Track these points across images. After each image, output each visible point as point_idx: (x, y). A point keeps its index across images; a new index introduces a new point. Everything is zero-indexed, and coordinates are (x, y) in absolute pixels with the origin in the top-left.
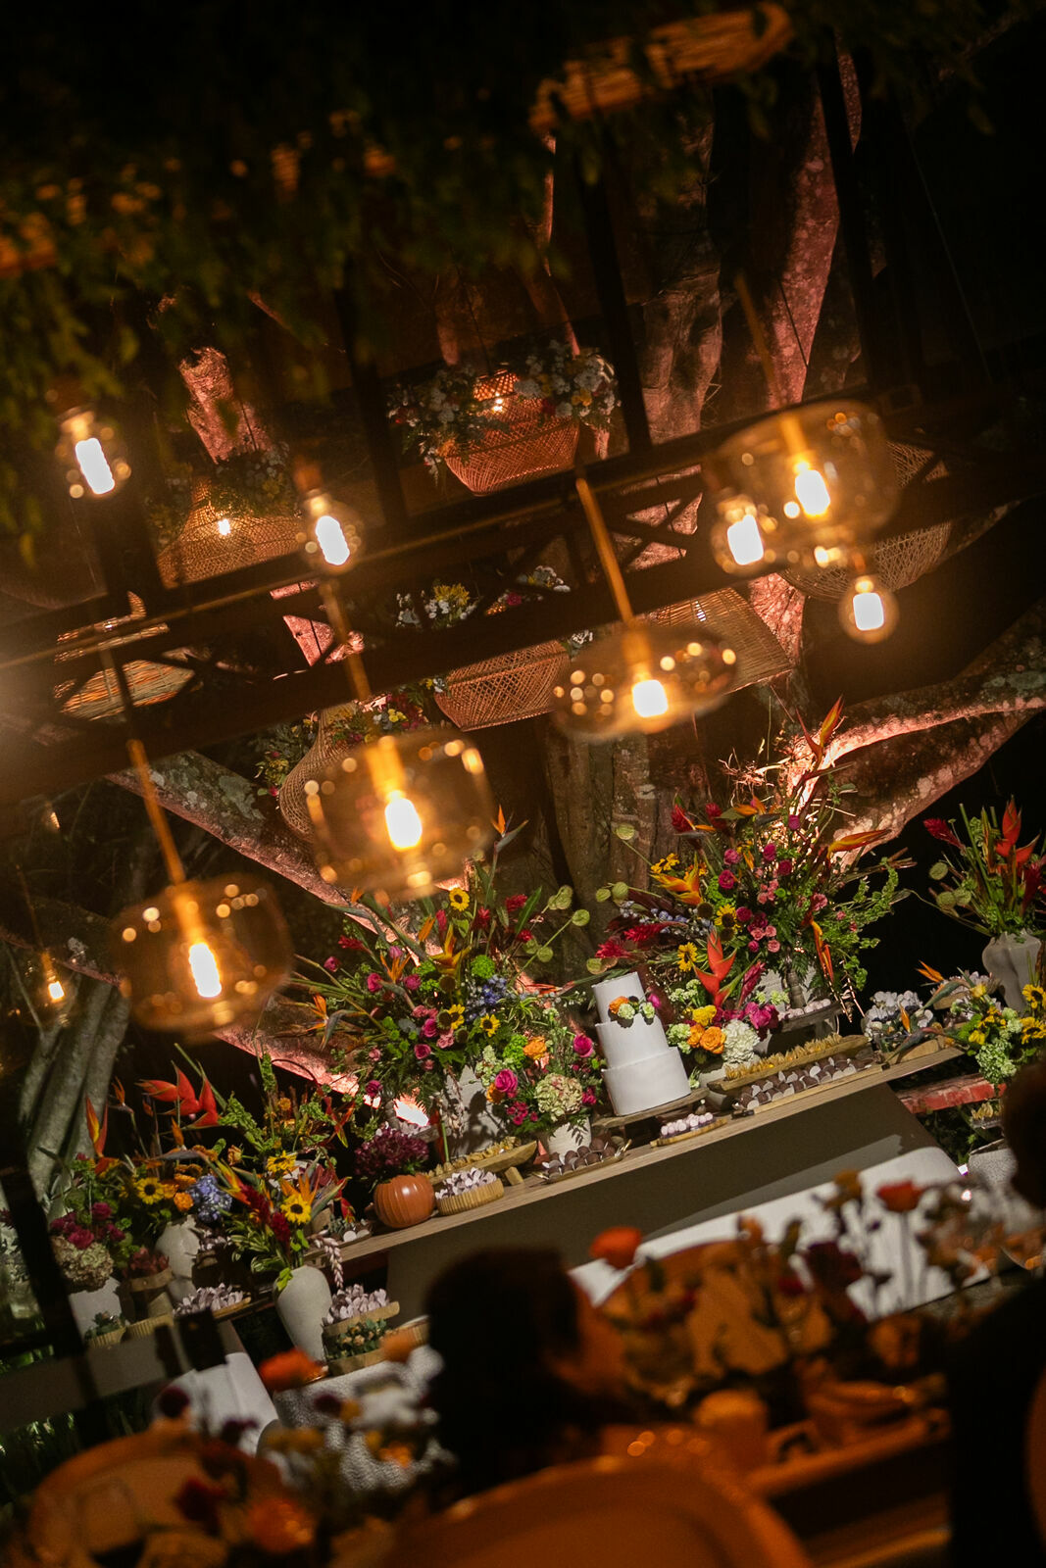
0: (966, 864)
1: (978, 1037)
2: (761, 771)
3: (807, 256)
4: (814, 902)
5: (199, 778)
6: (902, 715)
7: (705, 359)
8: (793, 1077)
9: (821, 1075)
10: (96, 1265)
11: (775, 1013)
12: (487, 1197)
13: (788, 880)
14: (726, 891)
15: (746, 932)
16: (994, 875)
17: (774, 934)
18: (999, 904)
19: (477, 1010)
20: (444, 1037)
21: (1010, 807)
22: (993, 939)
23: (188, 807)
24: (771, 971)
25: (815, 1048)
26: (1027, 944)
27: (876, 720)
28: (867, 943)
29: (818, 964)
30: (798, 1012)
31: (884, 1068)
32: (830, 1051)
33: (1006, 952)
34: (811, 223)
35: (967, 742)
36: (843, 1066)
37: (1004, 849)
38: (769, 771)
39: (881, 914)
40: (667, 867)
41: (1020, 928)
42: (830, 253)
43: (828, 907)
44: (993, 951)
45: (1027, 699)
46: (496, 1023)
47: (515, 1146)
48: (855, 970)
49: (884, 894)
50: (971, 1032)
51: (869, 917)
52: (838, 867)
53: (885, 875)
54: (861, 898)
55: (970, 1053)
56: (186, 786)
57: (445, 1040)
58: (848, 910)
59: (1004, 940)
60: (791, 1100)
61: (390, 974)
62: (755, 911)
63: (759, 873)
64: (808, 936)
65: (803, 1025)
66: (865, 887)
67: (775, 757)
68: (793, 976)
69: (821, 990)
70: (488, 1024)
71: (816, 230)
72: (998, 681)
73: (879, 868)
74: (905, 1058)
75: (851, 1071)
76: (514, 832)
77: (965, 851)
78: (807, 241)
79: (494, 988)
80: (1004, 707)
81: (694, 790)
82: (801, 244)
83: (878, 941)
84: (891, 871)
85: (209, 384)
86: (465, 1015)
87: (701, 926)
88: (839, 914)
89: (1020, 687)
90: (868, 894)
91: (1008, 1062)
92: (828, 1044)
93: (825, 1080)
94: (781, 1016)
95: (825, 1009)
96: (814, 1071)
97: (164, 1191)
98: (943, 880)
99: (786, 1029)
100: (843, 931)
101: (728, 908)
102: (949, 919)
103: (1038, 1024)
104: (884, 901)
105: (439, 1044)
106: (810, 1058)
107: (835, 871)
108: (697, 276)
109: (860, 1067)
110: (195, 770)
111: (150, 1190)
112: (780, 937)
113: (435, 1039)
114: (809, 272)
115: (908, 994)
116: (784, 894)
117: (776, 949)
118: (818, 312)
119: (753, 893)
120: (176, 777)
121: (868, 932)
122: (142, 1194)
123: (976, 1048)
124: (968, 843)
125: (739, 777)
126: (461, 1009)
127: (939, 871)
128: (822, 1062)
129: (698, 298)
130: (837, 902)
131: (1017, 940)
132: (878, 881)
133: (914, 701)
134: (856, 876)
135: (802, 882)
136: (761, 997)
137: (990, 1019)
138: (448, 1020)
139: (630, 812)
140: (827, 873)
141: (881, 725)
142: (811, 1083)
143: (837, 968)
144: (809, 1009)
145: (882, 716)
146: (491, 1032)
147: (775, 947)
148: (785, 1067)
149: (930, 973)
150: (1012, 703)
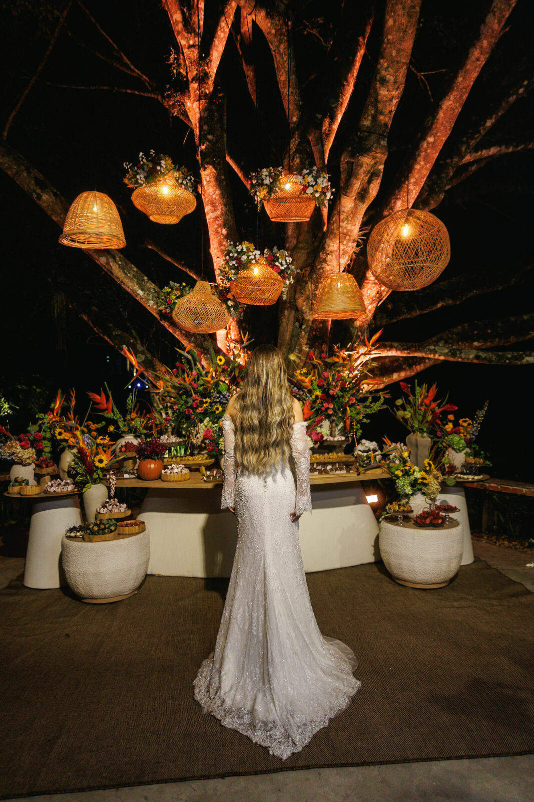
0: (410, 403)
1: (399, 473)
2: (347, 353)
3: (417, 176)
4: (350, 400)
5: (156, 298)
6: (397, 349)
7: (371, 191)
8: (319, 467)
9: (331, 470)
10: (24, 457)
11: (322, 437)
12: (180, 479)
13: (343, 389)
14: (319, 387)
15: (322, 403)
16: (421, 410)
17: (332, 407)
18: (419, 421)
19: (216, 402)
20: (200, 409)
21: (434, 386)
22: (412, 433)
23: (149, 306)
24: (327, 420)
25: (333, 456)
26: (425, 439)
27: (388, 349)
28: (365, 420)
29: (345, 422)
30: (332, 439)
31: (358, 475)
32: (338, 460)
33: (416, 440)
34: (422, 163)
35: (412, 366)
36: (341, 469)
37: (427, 401)
38: (349, 354)
39: (374, 412)
40: (302, 372)
41: (424, 432)
42: (425, 179)
43: (355, 403)
44: (411, 437)
45: (440, 356)
46: (221, 409)
47: (206, 459)
48: (358, 429)
49: (377, 404)
50: (397, 470)
51: (369, 411)
52: (362, 390)
53: (379, 398)
54: (368, 403)
55: (394, 478)
56: (151, 298)
57: (200, 410)
58: (362, 406)
59: (417, 435)
60: (317, 477)
61: (187, 379)
62: (328, 396)
63: (334, 384)
64: (345, 412)
65: (331, 444)
66: (370, 399)
67: (352, 350)
68: (334, 424)
69: (344, 432)
70: (217, 409)
71: (423, 166)
72: (432, 347)
73: (378, 395)
74: (367, 472)
75: (344, 472)
76: (249, 342)
77: (411, 398)
78: (418, 170)
79: (224, 396)
80: (432, 356)
81: (323, 352)
82: (416, 171)
83: (369, 421)
84: (382, 397)
85: (208, 179)
86: (210, 402)
87: (307, 396)
88: (358, 407)
89: (439, 351)
90: (371, 403)
91: (410, 488)
92: (338, 456)
93: (332, 473)
94: (324, 439)
95: (342, 441)
96: (329, 467)
97: (66, 435)
98: (400, 406)
99: (325, 444)
100: (358, 414)
101: (318, 393)
102: (398, 421)
103: (427, 476)
104: (376, 407)
105: (197, 411)
106: (330, 460)
107: (361, 392)
108: (378, 153)
109: (348, 472)
110: (156, 295)
111: (60, 434)
112: (334, 409)
113: (197, 408)
114: (416, 183)
115: (374, 443)
116: (340, 393)
117: (331, 413)
118: (413, 201)
119: (329, 389)
120: (148, 294)
121: (367, 416)
122: (57, 435)
123: (398, 477)
124: (414, 395)
125: (339, 352)
126: (209, 400)
127: (399, 402)
128: (333, 464)
129: (375, 164)
130: (358, 402)
131: (422, 437)
132: (376, 399)
133: (402, 346)
134: (368, 395)
135: (348, 392)
136: (319, 430)
137: (407, 468)
138: (202, 403)
139: (299, 353)
140: (358, 391)
141: (389, 350)
142: (326, 472)
143: (351, 425)
144: (336, 439)
145: (391, 347)
146: (217, 412)
147: (330, 412)
148: (318, 461)
149: (386, 440)
150: (434, 356)
